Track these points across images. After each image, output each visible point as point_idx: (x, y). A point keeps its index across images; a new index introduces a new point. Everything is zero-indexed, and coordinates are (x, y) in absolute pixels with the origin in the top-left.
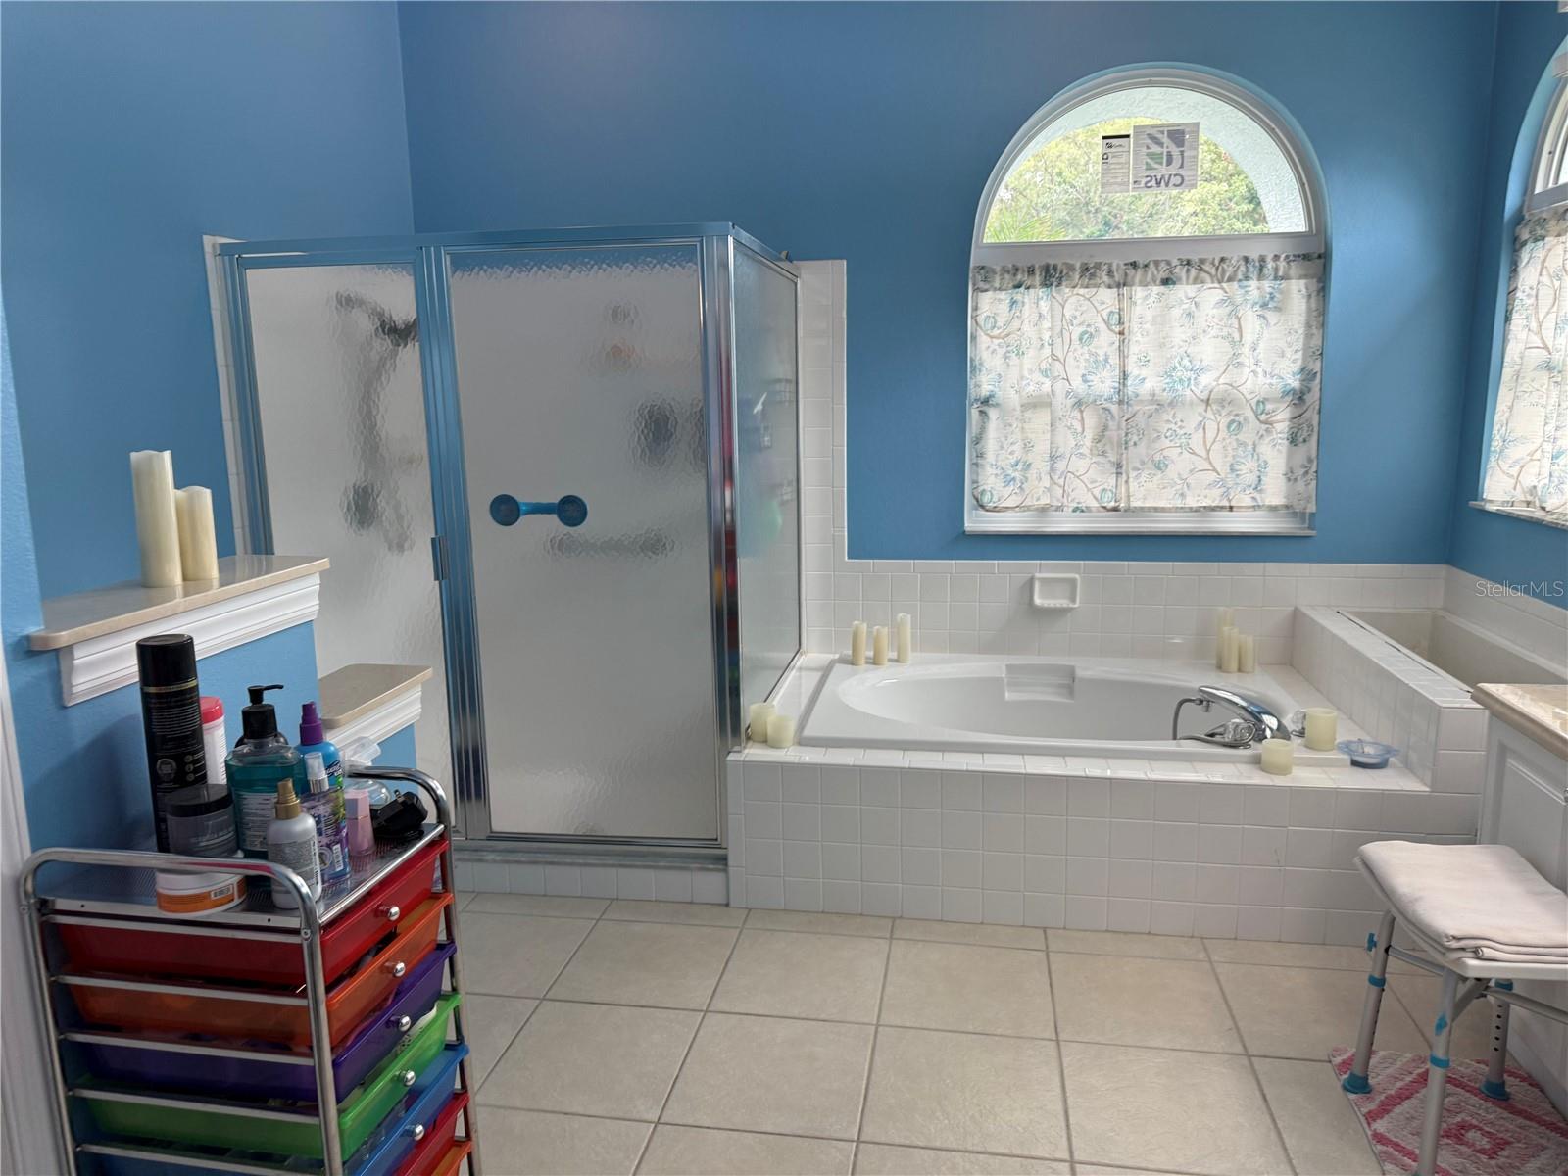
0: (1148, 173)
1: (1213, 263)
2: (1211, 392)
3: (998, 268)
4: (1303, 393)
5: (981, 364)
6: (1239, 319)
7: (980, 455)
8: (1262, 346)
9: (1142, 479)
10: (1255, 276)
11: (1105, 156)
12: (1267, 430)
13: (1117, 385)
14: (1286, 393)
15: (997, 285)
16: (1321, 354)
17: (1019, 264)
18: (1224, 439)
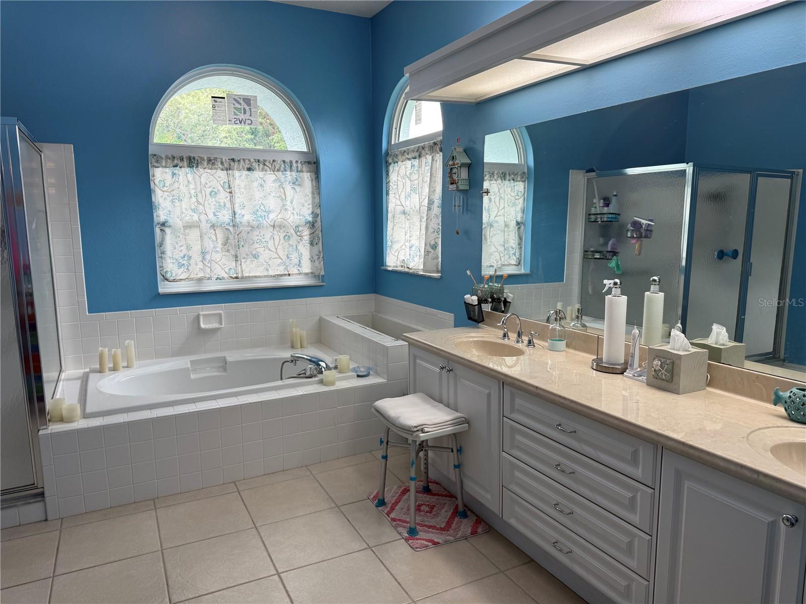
0: (235, 117)
1: (270, 162)
2: (275, 222)
3: (164, 156)
4: (314, 223)
5: (159, 205)
6: (284, 189)
7: (163, 253)
8: (294, 202)
9: (248, 263)
10: (288, 169)
11: (214, 106)
12: (300, 239)
13: (231, 218)
14: (306, 223)
15: (164, 164)
16: (320, 206)
17: (175, 155)
18: (283, 244)
